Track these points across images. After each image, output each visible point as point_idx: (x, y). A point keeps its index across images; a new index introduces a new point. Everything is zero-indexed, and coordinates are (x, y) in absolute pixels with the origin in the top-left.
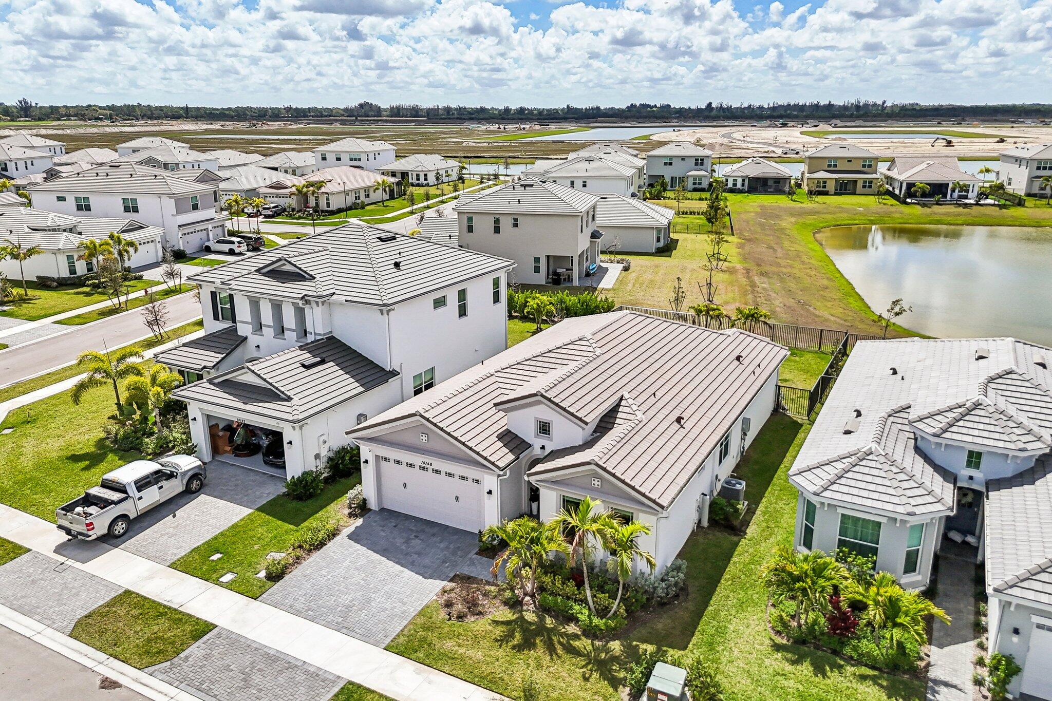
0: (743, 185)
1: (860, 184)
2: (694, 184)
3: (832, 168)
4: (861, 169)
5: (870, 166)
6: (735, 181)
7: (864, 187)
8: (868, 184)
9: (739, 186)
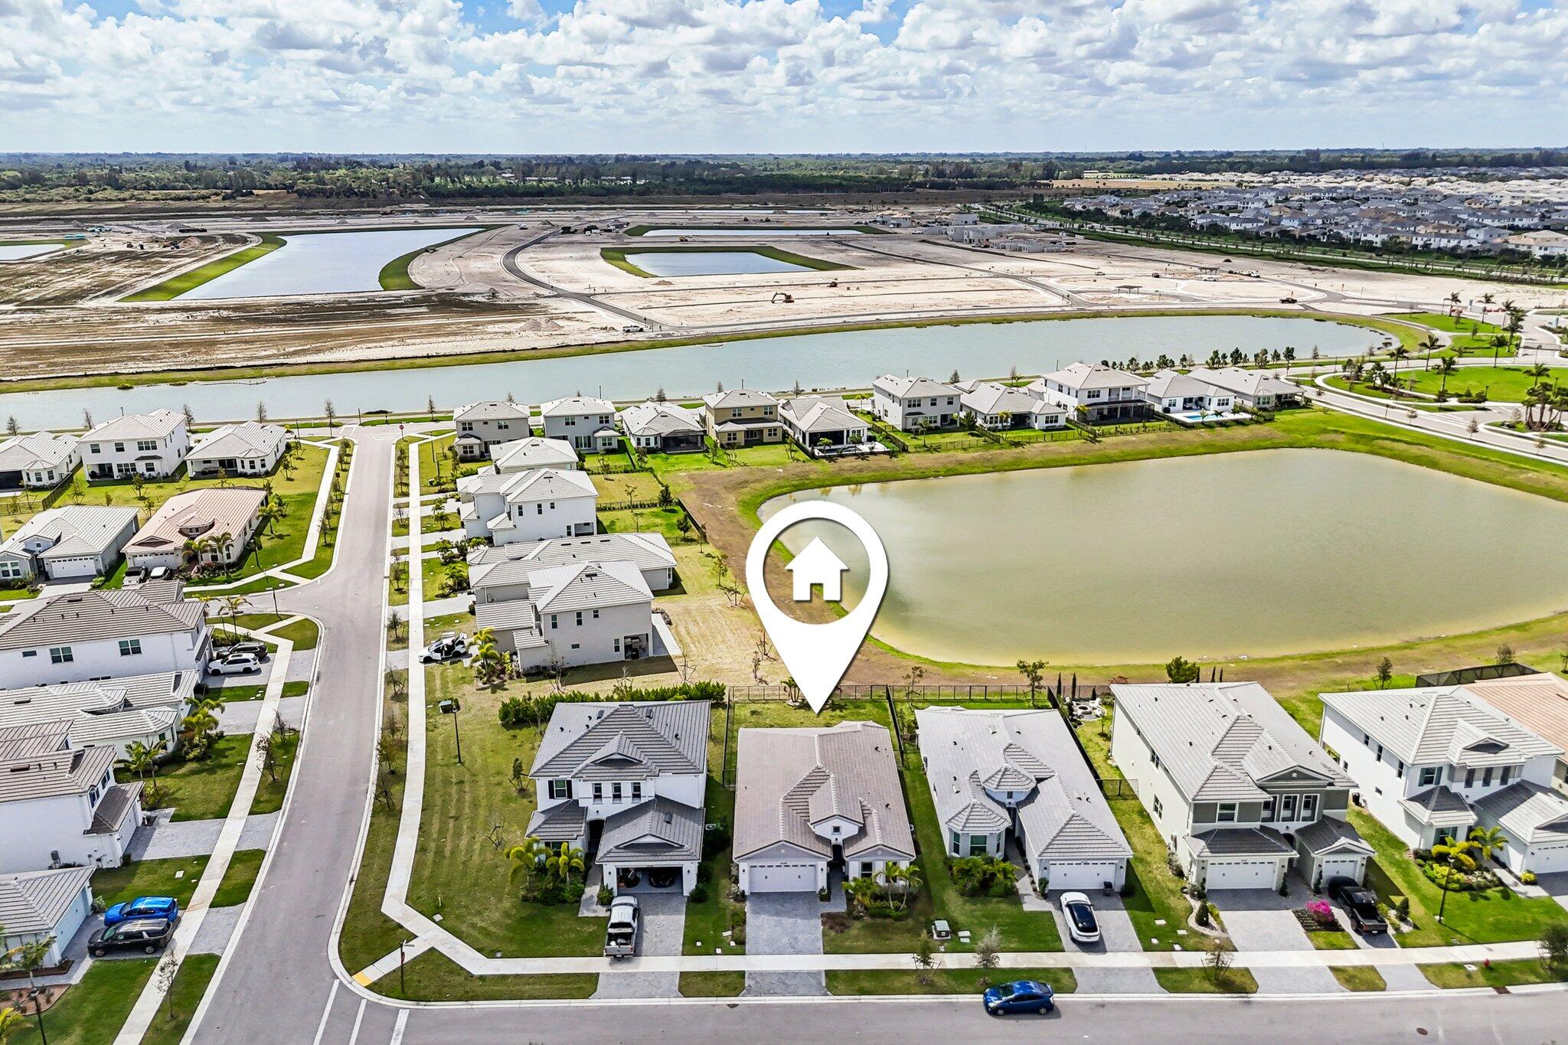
0: (656, 443)
1: (766, 433)
2: (604, 444)
3: (737, 417)
4: (763, 416)
5: (771, 413)
6: (648, 440)
7: (770, 435)
8: (773, 432)
9: (652, 444)
